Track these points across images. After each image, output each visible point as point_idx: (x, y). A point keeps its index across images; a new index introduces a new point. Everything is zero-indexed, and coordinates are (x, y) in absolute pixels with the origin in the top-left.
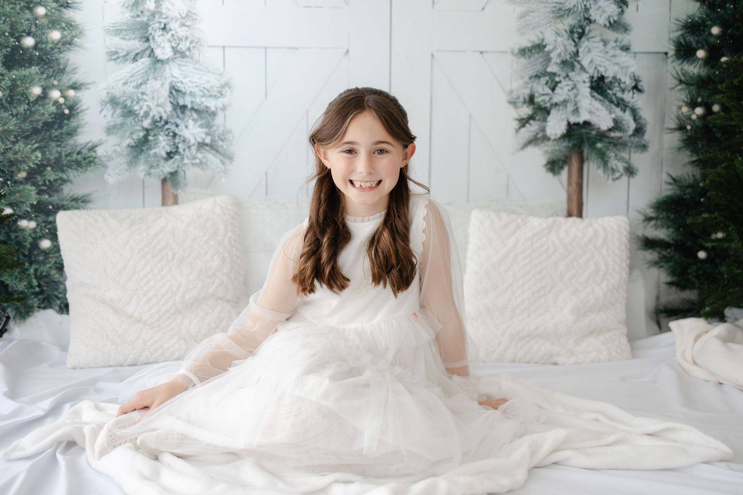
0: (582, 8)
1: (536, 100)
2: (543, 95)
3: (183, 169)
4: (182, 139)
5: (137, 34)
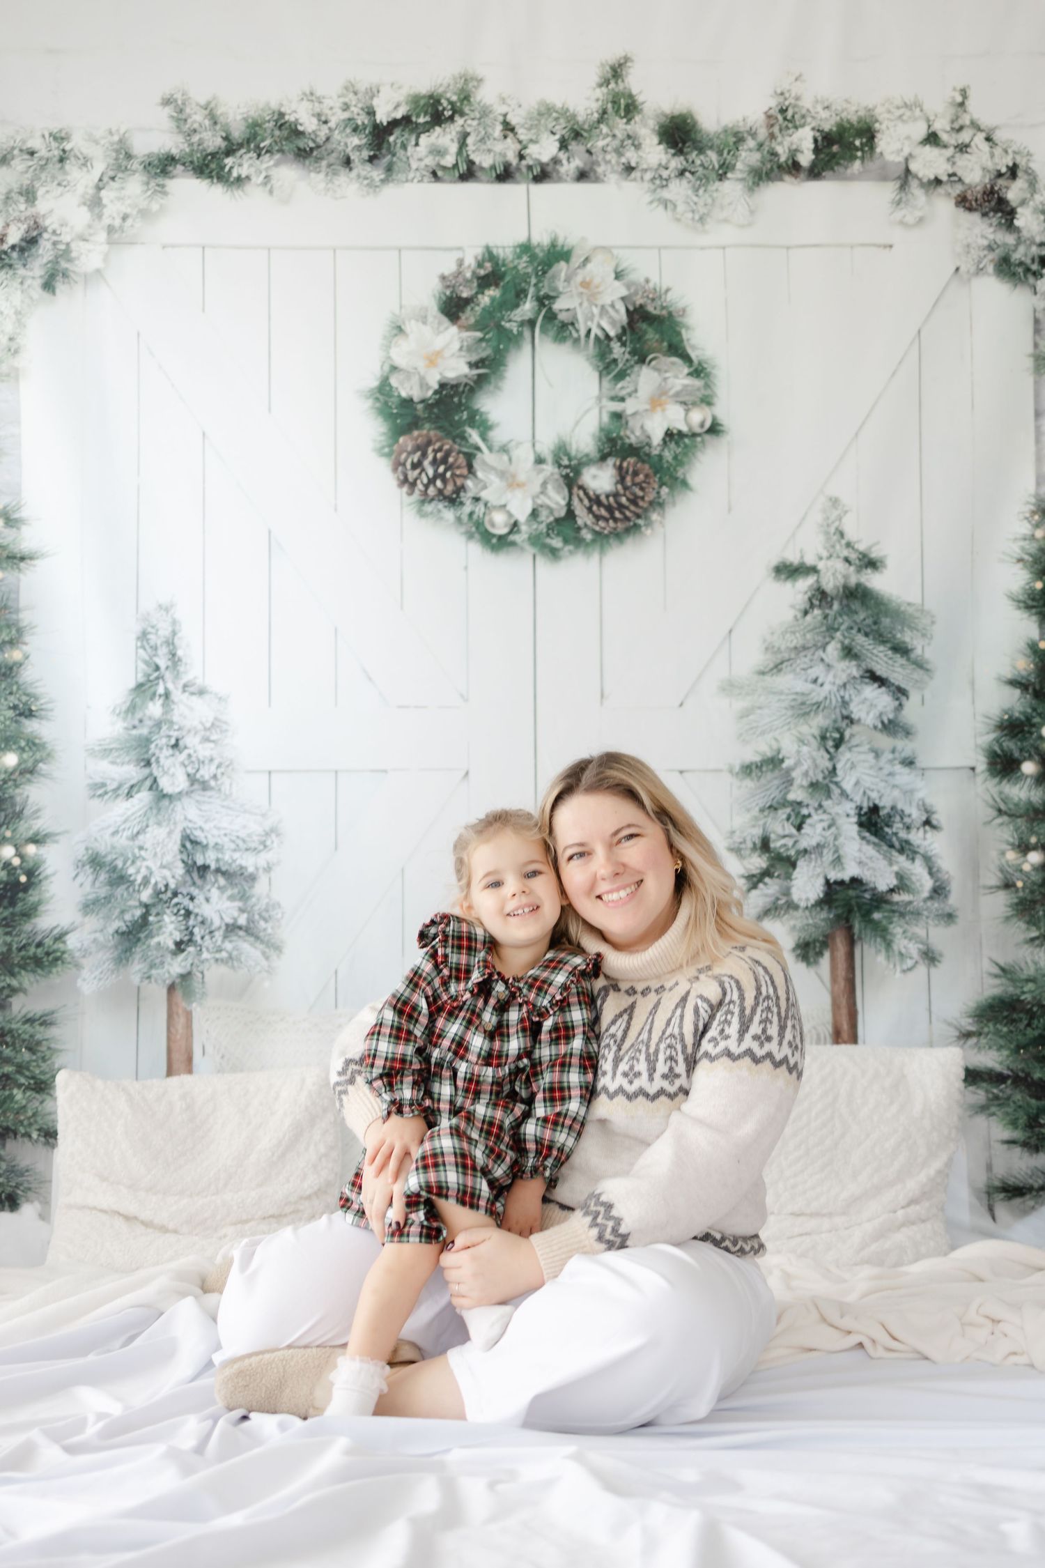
0: (837, 701)
1: (772, 845)
2: (784, 836)
3: (200, 968)
4: (200, 919)
5: (133, 755)
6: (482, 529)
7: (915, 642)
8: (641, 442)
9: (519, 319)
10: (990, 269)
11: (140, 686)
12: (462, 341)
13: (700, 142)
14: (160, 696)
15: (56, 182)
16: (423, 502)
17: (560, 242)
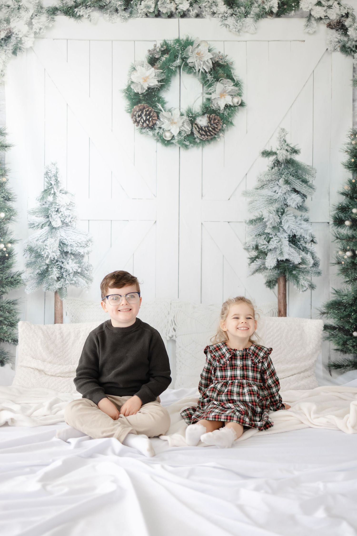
0: (282, 199)
1: (259, 248)
2: (263, 245)
3: (65, 286)
4: (65, 270)
5: (43, 214)
6: (162, 138)
7: (310, 179)
8: (217, 109)
9: (175, 66)
10: (339, 49)
11: (45, 190)
12: (156, 73)
13: (238, 4)
14: (52, 194)
15: (17, 17)
16: (142, 129)
17: (190, 39)
